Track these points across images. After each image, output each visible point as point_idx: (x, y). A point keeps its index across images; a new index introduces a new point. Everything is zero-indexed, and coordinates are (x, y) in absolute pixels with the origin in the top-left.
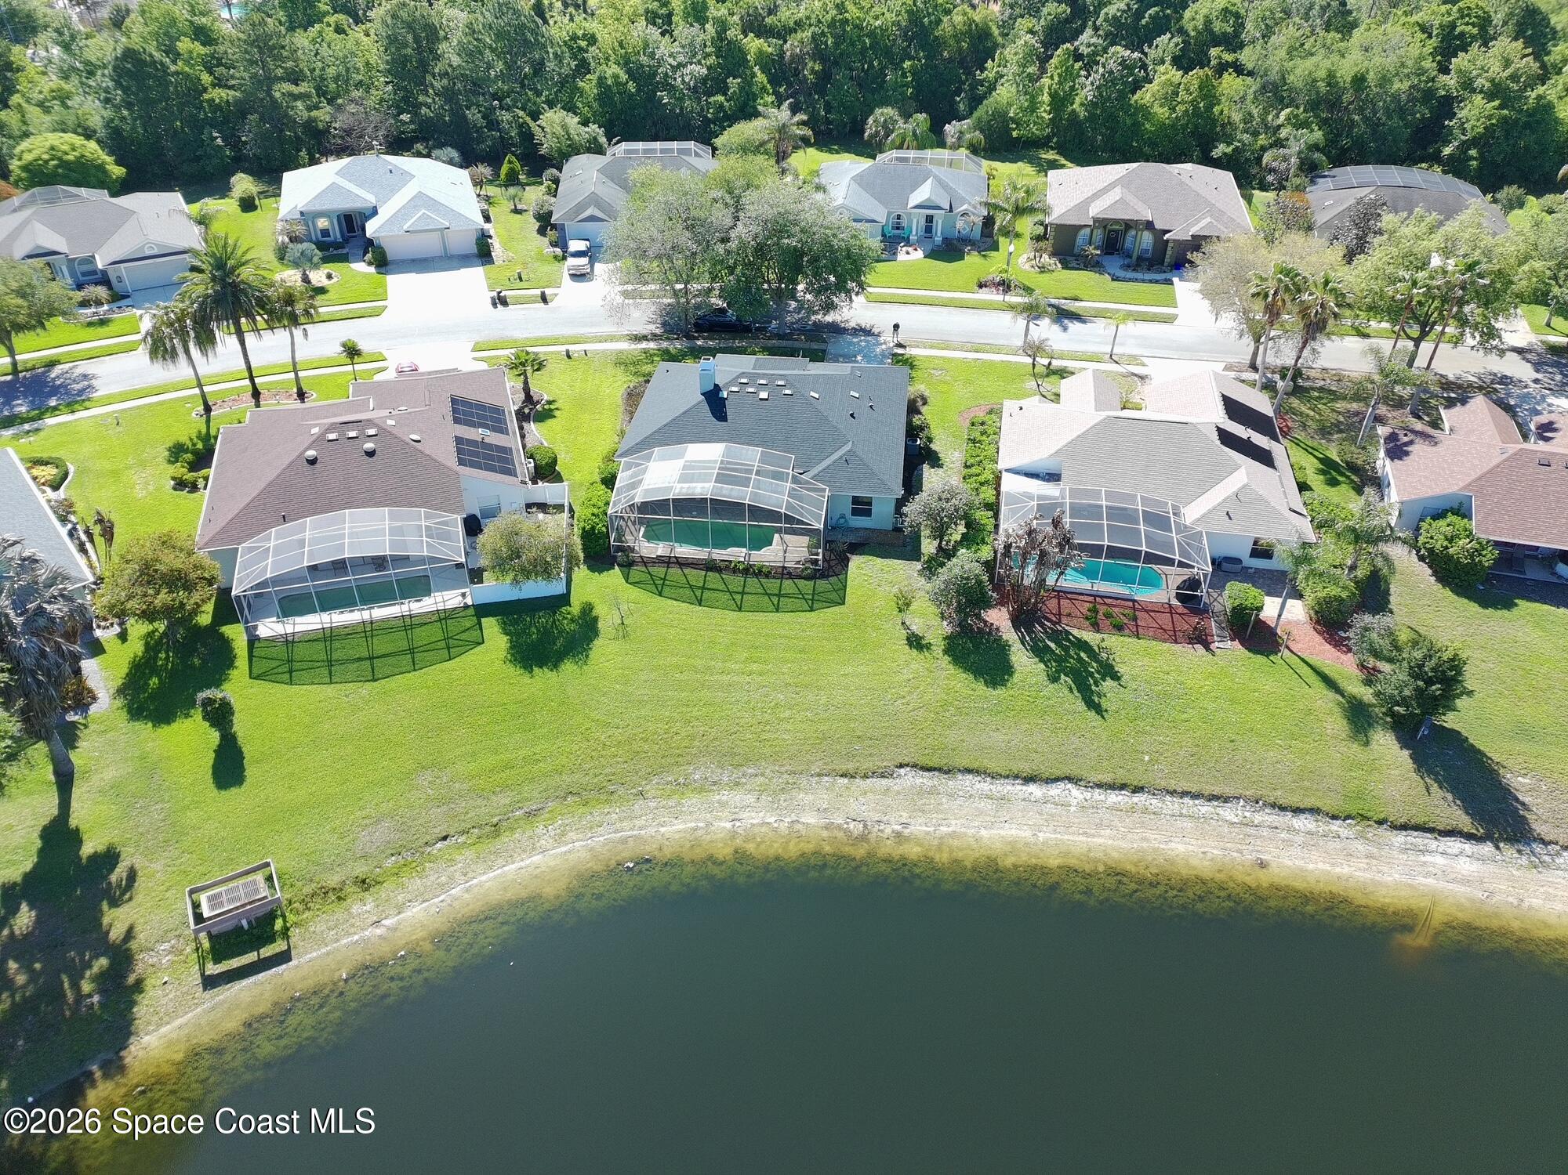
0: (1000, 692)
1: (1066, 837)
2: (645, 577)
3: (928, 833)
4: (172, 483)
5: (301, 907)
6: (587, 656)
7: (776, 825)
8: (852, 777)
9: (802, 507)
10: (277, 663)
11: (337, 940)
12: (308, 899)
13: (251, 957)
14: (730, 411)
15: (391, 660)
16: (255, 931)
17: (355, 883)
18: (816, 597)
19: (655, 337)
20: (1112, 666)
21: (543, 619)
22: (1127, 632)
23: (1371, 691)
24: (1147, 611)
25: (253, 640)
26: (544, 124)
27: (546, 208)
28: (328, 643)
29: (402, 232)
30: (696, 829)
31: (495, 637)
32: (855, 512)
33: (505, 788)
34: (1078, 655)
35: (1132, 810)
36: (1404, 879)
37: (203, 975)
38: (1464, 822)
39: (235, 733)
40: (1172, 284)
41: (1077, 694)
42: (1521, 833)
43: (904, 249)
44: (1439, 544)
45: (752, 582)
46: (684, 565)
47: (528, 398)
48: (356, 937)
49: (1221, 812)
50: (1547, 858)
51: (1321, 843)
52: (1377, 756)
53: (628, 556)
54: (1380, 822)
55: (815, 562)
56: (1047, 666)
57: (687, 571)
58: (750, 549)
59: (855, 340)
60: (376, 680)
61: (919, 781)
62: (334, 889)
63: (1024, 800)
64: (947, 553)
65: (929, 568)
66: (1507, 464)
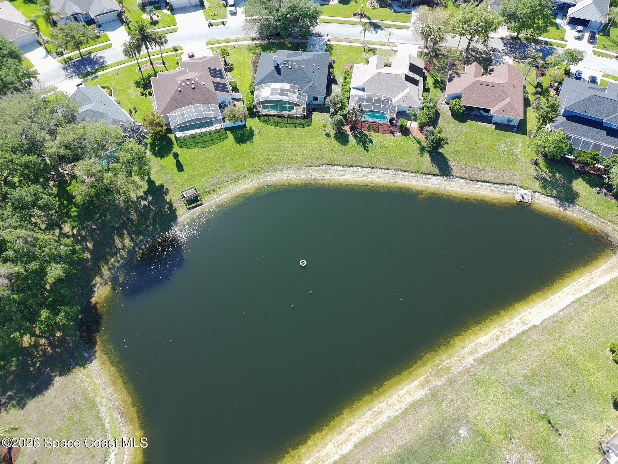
0: (346, 147)
1: (357, 178)
2: (263, 120)
3: (328, 178)
4: (140, 93)
5: (203, 195)
6: (252, 140)
7: (296, 177)
8: (313, 167)
10: (183, 143)
11: (211, 201)
13: (195, 204)
16: (195, 200)
17: (212, 190)
18: (304, 124)
19: (258, 39)
20: (371, 140)
21: (241, 131)
22: (376, 131)
23: (426, 144)
24: (382, 126)
25: (176, 138)
28: (193, 138)
30: (279, 179)
33: (238, 171)
34: (364, 137)
36: (423, 184)
37: (187, 208)
38: (438, 172)
39: (179, 160)
40: (411, 13)
41: (363, 147)
42: (449, 174)
45: (289, 120)
46: (273, 116)
47: (226, 64)
48: (215, 200)
49: (389, 172)
50: (453, 179)
51: (408, 177)
52: (424, 158)
53: (259, 114)
54: (421, 173)
55: (304, 115)
56: (357, 140)
57: (273, 118)
59: (316, 38)
60: (206, 147)
61: (327, 167)
62: (208, 191)
63: (349, 171)
64: (336, 111)
65: (332, 115)
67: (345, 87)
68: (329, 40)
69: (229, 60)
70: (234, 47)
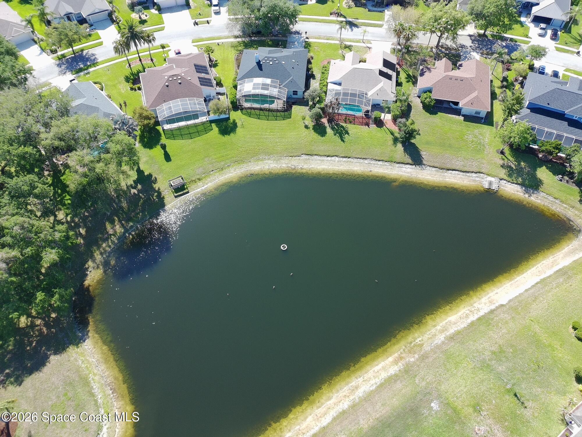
0: (324, 138)
1: (334, 167)
2: (246, 112)
3: (307, 168)
4: (129, 88)
5: (189, 184)
6: (236, 132)
7: (277, 167)
8: (292, 157)
9: (281, 95)
10: (170, 135)
11: (197, 189)
12: (190, 182)
13: (182, 193)
14: (263, 67)
15: (194, 134)
16: (182, 188)
17: (198, 179)
18: (285, 117)
19: (241, 36)
20: (348, 131)
21: (224, 123)
23: (400, 135)
24: (357, 118)
30: (261, 168)
31: (215, 129)
32: (294, 94)
33: (223, 161)
34: (341, 129)
35: (348, 162)
37: (174, 195)
38: (410, 161)
39: (167, 150)
40: (385, 12)
41: (340, 138)
42: (421, 163)
44: (424, 99)
45: (270, 113)
46: (255, 109)
47: (210, 60)
48: (200, 189)
49: (365, 161)
50: (424, 168)
51: (383, 166)
52: (397, 149)
53: (242, 107)
54: (394, 162)
55: (284, 108)
56: (334, 132)
57: (255, 111)
58: (270, 104)
60: (192, 139)
61: (306, 157)
62: (194, 180)
63: (327, 160)
64: (314, 104)
67: (322, 82)
68: (307, 38)
69: (214, 57)
70: (218, 45)
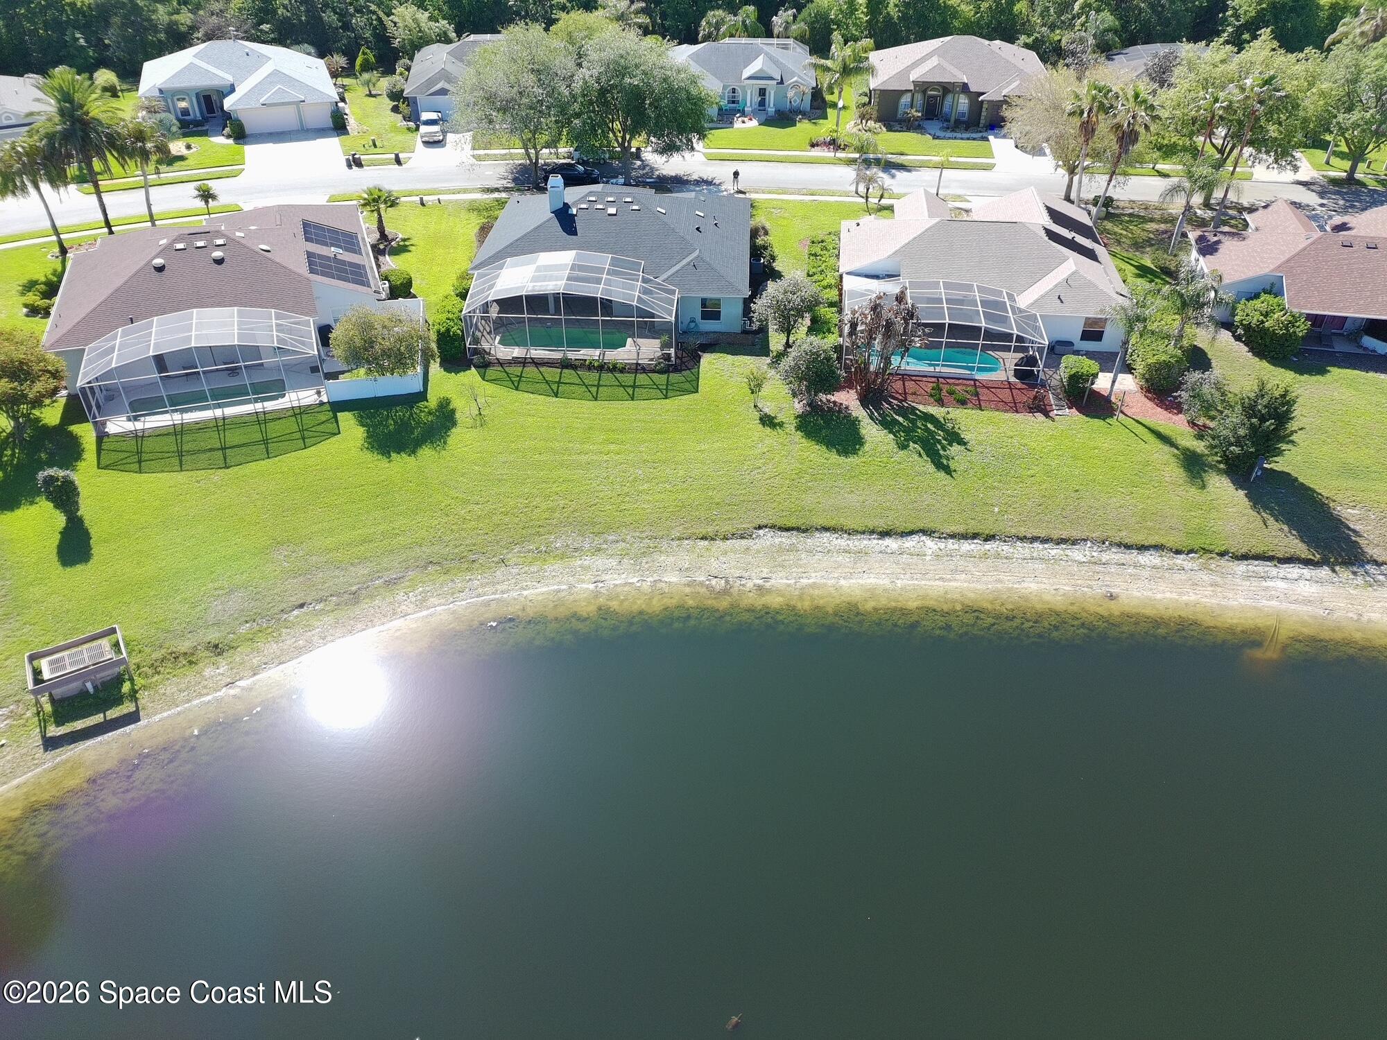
0: (852, 460)
1: (923, 582)
2: (502, 375)
3: (789, 585)
4: (25, 310)
5: (150, 671)
6: (445, 443)
7: (638, 585)
8: (712, 539)
9: (653, 302)
10: (127, 455)
11: (189, 701)
12: (158, 664)
13: (98, 719)
14: (579, 225)
15: (244, 450)
16: (101, 695)
17: (207, 649)
18: (670, 387)
19: (506, 189)
20: (958, 435)
21: (400, 412)
22: (970, 405)
23: (1203, 444)
24: (988, 388)
25: (101, 437)
26: (396, 19)
27: (398, 87)
28: (179, 437)
29: (258, 105)
30: (559, 591)
31: (352, 429)
32: (704, 316)
33: (363, 560)
34: (926, 426)
35: (985, 556)
36: (1249, 602)
37: (44, 737)
38: (1300, 549)
39: (82, 516)
40: (988, 140)
41: (925, 458)
42: (1355, 556)
43: (740, 119)
44: (1255, 318)
45: (607, 378)
46: (540, 364)
47: (383, 236)
48: (209, 698)
49: (1070, 554)
50: (1380, 577)
51: (1167, 575)
52: (1214, 497)
53: (484, 358)
54: (1222, 554)
55: (668, 360)
56: (895, 436)
57: (543, 369)
59: (697, 189)
60: (228, 468)
61: (777, 540)
62: (186, 654)
63: (881, 552)
65: (776, 360)
66: (1313, 247)
69: (397, 228)
70: (422, 204)
